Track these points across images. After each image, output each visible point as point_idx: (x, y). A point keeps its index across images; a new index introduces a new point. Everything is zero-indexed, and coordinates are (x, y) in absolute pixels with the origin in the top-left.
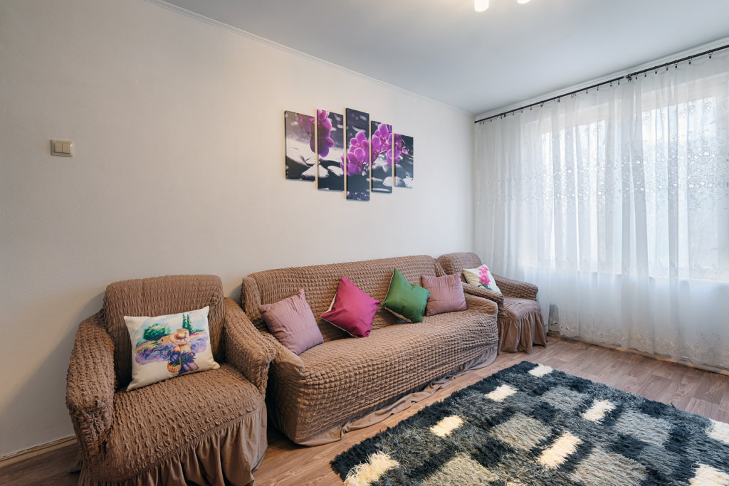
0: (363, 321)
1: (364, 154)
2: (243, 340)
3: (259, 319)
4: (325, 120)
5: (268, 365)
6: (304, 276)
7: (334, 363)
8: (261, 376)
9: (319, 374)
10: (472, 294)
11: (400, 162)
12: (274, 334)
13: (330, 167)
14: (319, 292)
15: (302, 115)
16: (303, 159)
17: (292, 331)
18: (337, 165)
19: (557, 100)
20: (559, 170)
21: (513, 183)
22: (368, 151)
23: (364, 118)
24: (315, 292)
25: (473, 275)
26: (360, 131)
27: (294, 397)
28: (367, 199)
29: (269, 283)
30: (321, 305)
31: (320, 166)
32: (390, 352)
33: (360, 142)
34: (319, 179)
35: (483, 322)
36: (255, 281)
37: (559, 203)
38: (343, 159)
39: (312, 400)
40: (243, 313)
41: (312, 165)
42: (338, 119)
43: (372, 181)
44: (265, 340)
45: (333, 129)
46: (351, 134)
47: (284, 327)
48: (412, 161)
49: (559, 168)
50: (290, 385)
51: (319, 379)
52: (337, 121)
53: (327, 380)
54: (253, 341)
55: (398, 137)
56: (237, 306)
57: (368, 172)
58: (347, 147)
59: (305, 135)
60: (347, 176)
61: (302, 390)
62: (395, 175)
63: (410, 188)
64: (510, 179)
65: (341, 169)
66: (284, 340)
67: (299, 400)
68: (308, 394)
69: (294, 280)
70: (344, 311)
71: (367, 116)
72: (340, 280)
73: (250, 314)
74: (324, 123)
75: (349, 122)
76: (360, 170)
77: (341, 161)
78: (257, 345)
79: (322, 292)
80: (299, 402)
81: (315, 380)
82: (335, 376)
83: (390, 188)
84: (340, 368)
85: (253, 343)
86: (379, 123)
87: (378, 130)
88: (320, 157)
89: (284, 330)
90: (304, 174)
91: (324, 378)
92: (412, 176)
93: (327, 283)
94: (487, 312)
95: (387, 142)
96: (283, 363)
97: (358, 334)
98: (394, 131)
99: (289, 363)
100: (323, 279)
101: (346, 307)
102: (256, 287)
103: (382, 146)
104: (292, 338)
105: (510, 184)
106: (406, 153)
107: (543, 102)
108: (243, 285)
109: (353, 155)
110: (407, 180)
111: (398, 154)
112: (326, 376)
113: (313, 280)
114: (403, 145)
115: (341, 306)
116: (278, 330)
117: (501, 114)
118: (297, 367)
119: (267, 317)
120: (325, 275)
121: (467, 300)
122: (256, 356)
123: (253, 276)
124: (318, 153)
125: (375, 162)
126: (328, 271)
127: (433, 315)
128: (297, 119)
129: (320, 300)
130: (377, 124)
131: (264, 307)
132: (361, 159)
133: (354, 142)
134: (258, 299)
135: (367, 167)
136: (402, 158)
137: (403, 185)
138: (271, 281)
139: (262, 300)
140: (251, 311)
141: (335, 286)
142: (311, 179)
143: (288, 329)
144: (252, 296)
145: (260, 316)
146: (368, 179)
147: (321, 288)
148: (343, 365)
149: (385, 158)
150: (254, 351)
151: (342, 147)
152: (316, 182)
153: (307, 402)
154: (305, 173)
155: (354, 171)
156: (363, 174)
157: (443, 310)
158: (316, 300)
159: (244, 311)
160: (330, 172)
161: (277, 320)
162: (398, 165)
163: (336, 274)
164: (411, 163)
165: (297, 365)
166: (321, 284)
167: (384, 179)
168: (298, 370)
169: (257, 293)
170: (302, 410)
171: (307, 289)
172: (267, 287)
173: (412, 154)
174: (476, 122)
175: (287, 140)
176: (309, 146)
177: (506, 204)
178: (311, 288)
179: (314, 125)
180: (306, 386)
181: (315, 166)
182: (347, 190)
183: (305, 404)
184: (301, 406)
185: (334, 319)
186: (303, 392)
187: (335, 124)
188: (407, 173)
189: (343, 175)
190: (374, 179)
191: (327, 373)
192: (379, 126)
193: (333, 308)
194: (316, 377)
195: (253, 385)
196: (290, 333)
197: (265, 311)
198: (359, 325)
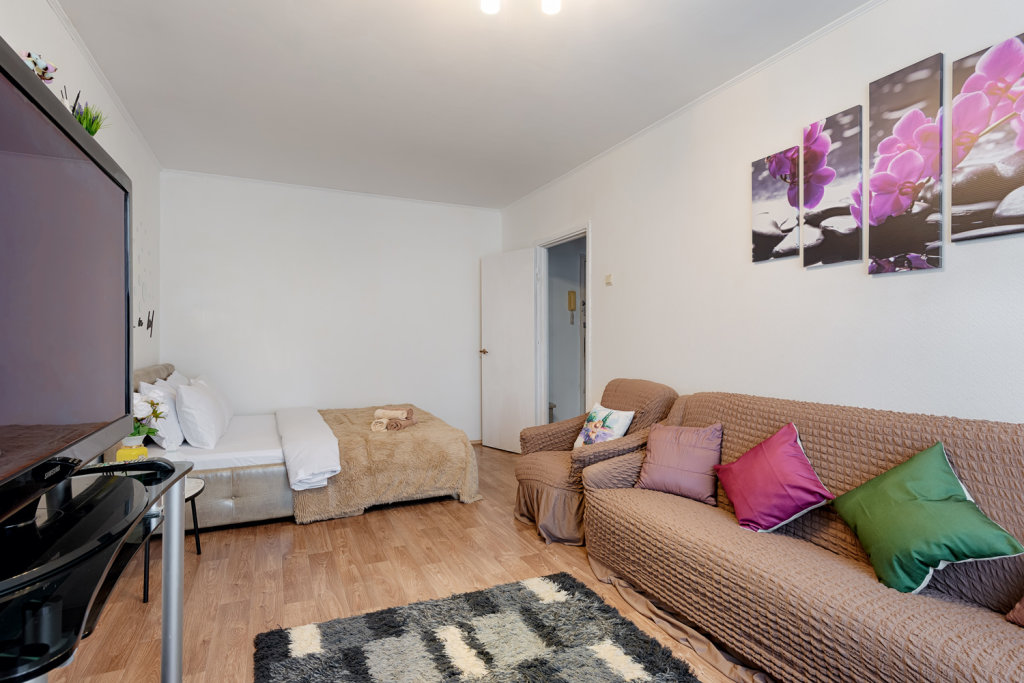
1: (922, 159)
4: (817, 139)
13: (825, 223)
15: (776, 155)
16: (776, 225)
18: (845, 211)
23: (923, 74)
26: (908, 112)
28: (935, 262)
31: (806, 226)
34: (806, 249)
38: (858, 196)
41: (790, 230)
42: (849, 119)
43: (954, 216)
45: (834, 146)
46: (884, 132)
52: (842, 125)
57: (936, 199)
58: (871, 165)
59: (779, 184)
60: (871, 226)
65: (854, 218)
71: (937, 61)
74: (814, 146)
75: (877, 109)
76: (907, 203)
77: (854, 201)
86: (983, 51)
87: (976, 72)
88: (807, 210)
90: (778, 248)
103: (992, 109)
109: (887, 176)
124: (804, 204)
125: (964, 163)
128: (768, 166)
130: (972, 60)
132: (909, 175)
133: (888, 147)
135: (931, 188)
142: (793, 252)
146: (938, 217)
151: (859, 169)
152: (801, 258)
154: (780, 247)
155: (885, 210)
156: (919, 208)
160: (826, 232)
167: (1000, 200)
176: (785, 200)
179: (794, 160)
181: (797, 230)
182: (871, 257)
187: (838, 133)
189: (861, 229)
190: (963, 209)
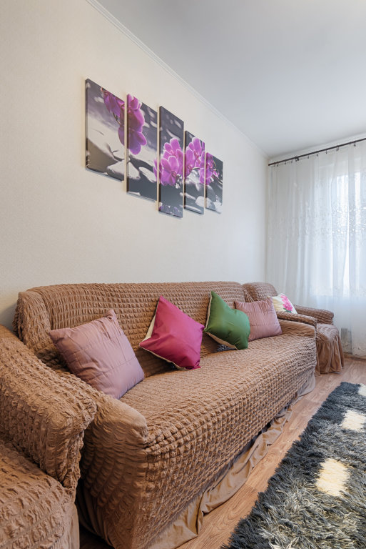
0: (193, 349)
1: (178, 165)
2: (25, 389)
3: (49, 352)
4: (137, 110)
5: (83, 434)
6: (114, 294)
7: (185, 411)
8: (69, 457)
9: (168, 434)
10: (284, 319)
11: (211, 184)
12: (78, 372)
13: (141, 168)
14: (132, 315)
15: (109, 93)
16: (110, 149)
17: (106, 367)
18: (150, 168)
19: (353, 144)
20: (354, 207)
21: (307, 220)
22: (182, 163)
23: (179, 125)
24: (128, 315)
25: (278, 302)
26: (175, 138)
27: (128, 480)
28: (179, 216)
29: (63, 301)
30: (135, 331)
31: (130, 163)
32: (245, 386)
33: (174, 150)
34: (128, 179)
35: (308, 345)
36: (40, 297)
37: (354, 237)
38: (156, 164)
39: (160, 479)
40: (20, 344)
41: (121, 160)
42: (152, 115)
43: (185, 197)
44: (70, 386)
45: (145, 124)
46: (165, 138)
47: (94, 361)
48: (222, 186)
49: (354, 205)
50: (119, 460)
51: (170, 442)
52: (150, 116)
53: (182, 441)
54: (46, 389)
55: (209, 157)
56: (9, 333)
57: (181, 186)
58: (160, 152)
59: (113, 119)
60: (160, 185)
61: (144, 466)
62: (206, 197)
63: (219, 213)
64: (304, 216)
65: (153, 174)
66: (96, 380)
67: (138, 485)
68: (153, 472)
69: (100, 298)
70: (171, 337)
71: (182, 123)
72: (159, 300)
73: (33, 344)
74: (135, 113)
75: (163, 122)
76: (174, 182)
77: (154, 166)
78: (57, 397)
79: (137, 314)
80: (139, 489)
81: (164, 446)
82: (190, 432)
83: (202, 208)
84: (195, 418)
85: (46, 392)
86: (193, 136)
87: (192, 143)
88: (130, 153)
89: (94, 366)
90: (110, 167)
91: (176, 439)
92: (221, 201)
93: (142, 304)
94: (307, 335)
95: (200, 158)
96: (109, 424)
97: (188, 365)
98: (207, 150)
99: (121, 424)
100: (138, 299)
101: (171, 332)
102: (43, 304)
103: (195, 161)
104: (107, 376)
105: (304, 220)
106: (217, 176)
107: (338, 146)
108: (19, 302)
109: (166, 162)
110: (217, 204)
111: (210, 174)
112: (178, 435)
113: (125, 299)
114: (214, 167)
115: (165, 331)
116: (84, 366)
117: (296, 158)
118: (137, 429)
119: (65, 347)
120: (139, 294)
121: (282, 325)
122: (57, 420)
123: (37, 290)
124: (128, 147)
125: (188, 177)
126: (142, 290)
127: (252, 341)
128: (103, 95)
129: (134, 325)
130: (191, 136)
131: (59, 332)
132: (175, 169)
133: (168, 148)
134: (46, 322)
135: (181, 180)
136: (213, 180)
137: (213, 209)
138: (66, 297)
139: (52, 324)
140: (35, 339)
141: (152, 308)
142: (119, 177)
143: (100, 363)
144: (35, 318)
145: (50, 347)
146: (181, 194)
147: (135, 309)
148: (198, 412)
149: (198, 176)
150: (51, 409)
151: (156, 149)
152: (124, 183)
153: (152, 486)
154: (113, 168)
155: (167, 180)
156: (177, 186)
157: (261, 335)
158: (130, 325)
159: (23, 340)
160: (141, 173)
161: (81, 351)
162: (209, 186)
163: (152, 294)
164: (220, 187)
165: (137, 424)
166: (134, 304)
167: (196, 198)
168: (137, 433)
169: (45, 314)
170: (144, 500)
171: (117, 310)
172: (60, 306)
173: (222, 178)
174: (269, 165)
175: (89, 117)
176: (117, 134)
177: (300, 239)
178: (122, 310)
179: (123, 110)
180: (151, 458)
181: (124, 162)
182: (160, 201)
183: (148, 490)
184: (142, 494)
185: (158, 348)
186: (147, 470)
187: (148, 119)
188: (217, 197)
189: (156, 182)
190: (187, 195)
191: (179, 429)
192: (193, 139)
193: (154, 334)
194: (165, 438)
195: (52, 480)
196: (104, 370)
197: (62, 339)
198: (189, 354)
